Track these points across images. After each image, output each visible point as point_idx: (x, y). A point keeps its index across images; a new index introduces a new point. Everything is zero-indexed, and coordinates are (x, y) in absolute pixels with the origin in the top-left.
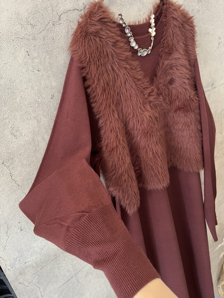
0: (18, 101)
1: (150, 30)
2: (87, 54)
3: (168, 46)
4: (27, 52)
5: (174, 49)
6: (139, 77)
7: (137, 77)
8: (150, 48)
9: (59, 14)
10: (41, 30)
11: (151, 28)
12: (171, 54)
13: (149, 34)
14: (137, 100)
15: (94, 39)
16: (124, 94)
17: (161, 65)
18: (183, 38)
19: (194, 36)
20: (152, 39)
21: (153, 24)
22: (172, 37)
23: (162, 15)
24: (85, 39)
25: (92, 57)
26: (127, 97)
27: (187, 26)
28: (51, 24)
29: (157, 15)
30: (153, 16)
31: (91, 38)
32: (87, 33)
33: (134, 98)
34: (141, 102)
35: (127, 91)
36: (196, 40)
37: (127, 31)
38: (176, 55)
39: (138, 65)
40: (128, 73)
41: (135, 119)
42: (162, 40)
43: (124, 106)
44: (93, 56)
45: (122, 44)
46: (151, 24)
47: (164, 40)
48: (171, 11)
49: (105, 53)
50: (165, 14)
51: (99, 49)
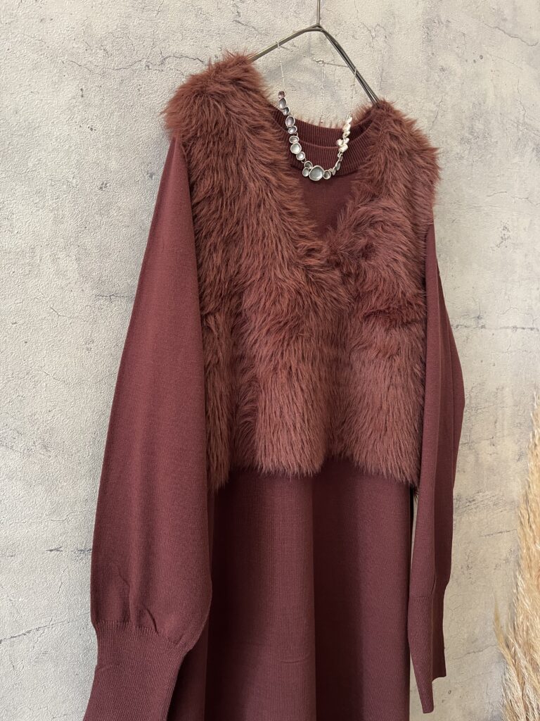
0: (30, 165)
1: (340, 142)
4: (82, 90)
5: (384, 190)
6: (296, 210)
8: (333, 170)
9: (165, 56)
10: (120, 66)
11: (342, 139)
12: (374, 196)
13: (336, 147)
15: (215, 107)
16: (251, 228)
17: (349, 209)
18: (407, 177)
20: (339, 156)
21: (347, 133)
22: (383, 167)
23: (371, 125)
28: (144, 63)
30: (349, 119)
31: (208, 102)
32: (203, 91)
35: (258, 224)
37: (289, 125)
38: (384, 203)
46: (343, 133)
48: (390, 123)
49: (230, 137)
50: (377, 124)
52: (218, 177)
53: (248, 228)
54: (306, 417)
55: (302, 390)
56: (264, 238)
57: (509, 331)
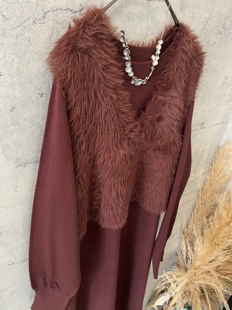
1: (153, 57)
2: (69, 73)
3: (168, 80)
5: (173, 84)
6: (124, 110)
7: (122, 109)
8: (147, 78)
9: (46, 11)
11: (155, 56)
12: (168, 89)
13: (151, 61)
14: (115, 135)
15: (82, 57)
16: (101, 126)
17: (153, 99)
18: (187, 76)
19: (199, 76)
20: (153, 69)
21: (158, 52)
22: (175, 72)
23: (172, 43)
24: (70, 54)
25: (74, 78)
26: (104, 129)
27: (195, 63)
29: (167, 40)
30: (161, 42)
31: (78, 56)
32: (74, 47)
33: (111, 132)
34: (119, 137)
36: (200, 80)
37: (126, 53)
38: (173, 93)
39: (127, 96)
40: (113, 104)
41: (107, 154)
42: (163, 72)
43: (98, 138)
44: (76, 77)
45: (114, 69)
46: (156, 51)
47: (165, 72)
48: (184, 42)
50: (176, 42)
51: (85, 70)
52: (83, 104)
53: (100, 126)
54: (123, 208)
55: (122, 197)
56: (108, 130)
57: (214, 126)
